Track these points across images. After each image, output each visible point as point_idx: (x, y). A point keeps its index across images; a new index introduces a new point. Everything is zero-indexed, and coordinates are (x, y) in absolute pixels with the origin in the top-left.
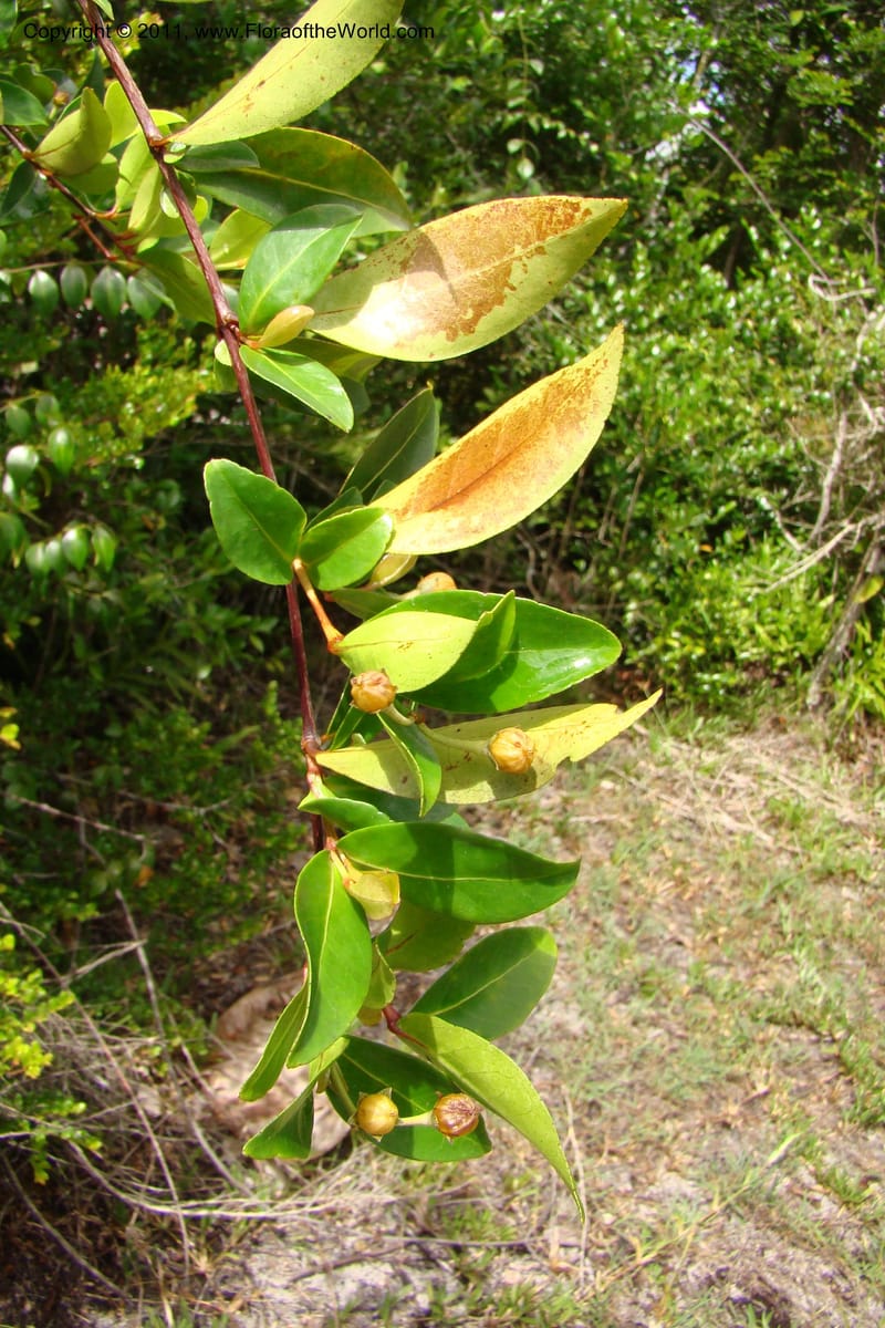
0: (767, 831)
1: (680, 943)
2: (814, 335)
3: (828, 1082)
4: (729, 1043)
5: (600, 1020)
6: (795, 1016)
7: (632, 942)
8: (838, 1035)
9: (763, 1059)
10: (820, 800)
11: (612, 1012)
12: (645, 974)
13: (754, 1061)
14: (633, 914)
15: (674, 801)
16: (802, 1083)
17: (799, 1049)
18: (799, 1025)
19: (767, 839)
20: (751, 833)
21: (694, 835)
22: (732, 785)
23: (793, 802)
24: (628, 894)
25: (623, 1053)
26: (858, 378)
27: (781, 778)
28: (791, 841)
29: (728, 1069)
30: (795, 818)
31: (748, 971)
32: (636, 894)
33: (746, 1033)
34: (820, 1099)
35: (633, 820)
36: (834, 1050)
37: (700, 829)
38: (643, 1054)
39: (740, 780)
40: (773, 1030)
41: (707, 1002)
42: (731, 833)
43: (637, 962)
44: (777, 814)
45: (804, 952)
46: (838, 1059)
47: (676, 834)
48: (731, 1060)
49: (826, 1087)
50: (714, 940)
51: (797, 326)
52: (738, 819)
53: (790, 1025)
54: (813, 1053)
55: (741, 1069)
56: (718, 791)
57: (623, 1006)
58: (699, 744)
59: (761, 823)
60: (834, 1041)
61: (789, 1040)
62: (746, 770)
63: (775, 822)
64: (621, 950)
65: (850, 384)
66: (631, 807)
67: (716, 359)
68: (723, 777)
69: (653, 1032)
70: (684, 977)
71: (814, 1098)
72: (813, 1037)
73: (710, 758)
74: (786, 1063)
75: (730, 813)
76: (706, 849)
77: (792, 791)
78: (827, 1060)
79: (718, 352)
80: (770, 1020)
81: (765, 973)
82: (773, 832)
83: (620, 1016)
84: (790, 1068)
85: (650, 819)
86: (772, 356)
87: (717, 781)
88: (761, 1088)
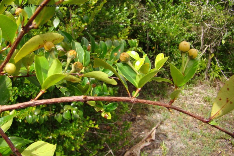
0: (205, 103)
1: (196, 127)
2: (192, 13)
3: (231, 148)
4: (211, 145)
5: (188, 145)
6: (221, 137)
7: (188, 129)
8: (230, 139)
9: (218, 146)
10: (212, 96)
11: (189, 143)
12: (193, 135)
13: (217, 147)
14: (187, 124)
15: (187, 101)
16: (226, 149)
17: (224, 143)
18: (222, 139)
19: (205, 105)
20: (202, 104)
21: (192, 107)
22: (196, 96)
23: (208, 97)
24: (185, 120)
25: (193, 150)
26: (203, 19)
27: (204, 93)
28: (209, 104)
29: (212, 150)
30: (209, 100)
31: (210, 130)
32: (186, 120)
33: (214, 142)
34: (230, 152)
35: (181, 106)
36: (230, 142)
37: (193, 105)
38: (197, 150)
39: (197, 95)
40: (218, 141)
41: (205, 138)
42: (198, 105)
43: (190, 133)
44: (206, 100)
45: (219, 124)
46: (231, 144)
47: (189, 107)
48: (213, 148)
49: (231, 149)
50: (202, 125)
51: (189, 12)
52: (199, 102)
53: (220, 139)
54: (226, 143)
55: (214, 149)
56: (194, 98)
57: (190, 141)
58: (188, 90)
59: (203, 102)
60: (229, 140)
61: (221, 142)
62: (198, 93)
63: (206, 101)
64: (187, 131)
65: (202, 21)
66: (180, 104)
67: (177, 21)
68: (194, 95)
69: (197, 145)
70: (199, 134)
71: (229, 152)
72: (225, 140)
73: (191, 92)
74: (222, 146)
75: (197, 101)
76: (195, 109)
77: (207, 95)
78: (229, 144)
79: (177, 20)
80: (217, 139)
81: (213, 130)
82: (206, 103)
83: (190, 143)
84: (223, 147)
85: (184, 105)
86: (185, 18)
87: (193, 96)
88: (220, 152)
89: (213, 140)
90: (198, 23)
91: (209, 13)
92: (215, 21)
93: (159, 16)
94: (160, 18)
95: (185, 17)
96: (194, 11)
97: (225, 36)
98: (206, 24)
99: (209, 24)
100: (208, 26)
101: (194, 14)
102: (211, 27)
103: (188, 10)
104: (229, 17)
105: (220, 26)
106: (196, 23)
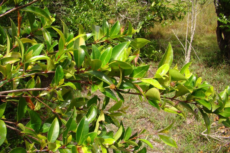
89: (134, 120)
90: (114, 15)
91: (122, 4)
92: (128, 11)
93: (75, 10)
94: (77, 12)
95: (103, 9)
96: (110, 4)
97: (139, 25)
98: (121, 15)
99: (123, 15)
100: (123, 16)
101: (111, 7)
102: (126, 17)
103: (105, 3)
104: (141, 7)
105: (133, 16)
106: (112, 15)
